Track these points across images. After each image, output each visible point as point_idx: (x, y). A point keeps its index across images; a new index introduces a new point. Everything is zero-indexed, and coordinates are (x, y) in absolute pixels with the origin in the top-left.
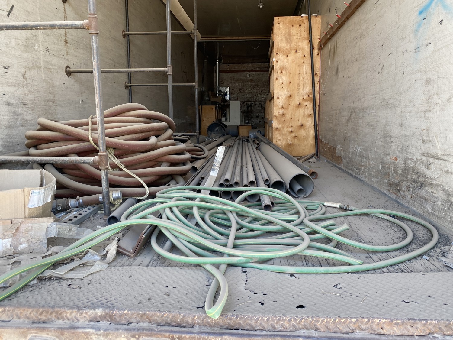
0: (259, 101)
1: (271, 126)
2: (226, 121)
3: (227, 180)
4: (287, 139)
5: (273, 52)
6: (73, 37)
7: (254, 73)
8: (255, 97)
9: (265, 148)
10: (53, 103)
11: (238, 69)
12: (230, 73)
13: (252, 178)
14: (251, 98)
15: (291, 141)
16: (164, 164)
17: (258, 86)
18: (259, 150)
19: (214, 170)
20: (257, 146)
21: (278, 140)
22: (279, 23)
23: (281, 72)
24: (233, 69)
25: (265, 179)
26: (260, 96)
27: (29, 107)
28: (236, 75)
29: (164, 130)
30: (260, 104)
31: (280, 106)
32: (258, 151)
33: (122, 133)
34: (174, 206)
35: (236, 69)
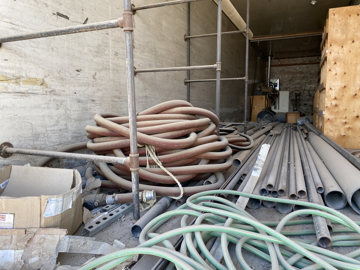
0: (307, 90)
1: (321, 116)
2: (275, 108)
3: (270, 186)
4: (340, 130)
5: (326, 44)
6: (140, 43)
7: (304, 66)
8: (304, 87)
9: (315, 139)
10: (119, 98)
11: (288, 63)
12: (280, 67)
13: (301, 187)
14: (300, 88)
15: (345, 133)
16: (203, 161)
17: (307, 77)
18: (308, 140)
19: (256, 170)
20: (305, 136)
21: (329, 131)
22: (334, 15)
23: (335, 63)
24: (284, 64)
25: (318, 187)
26: (309, 86)
27: (97, 103)
28: (286, 69)
29: (206, 125)
30: (309, 93)
31: (333, 96)
32: (307, 142)
33: (162, 130)
34: (197, 231)
35: (286, 64)
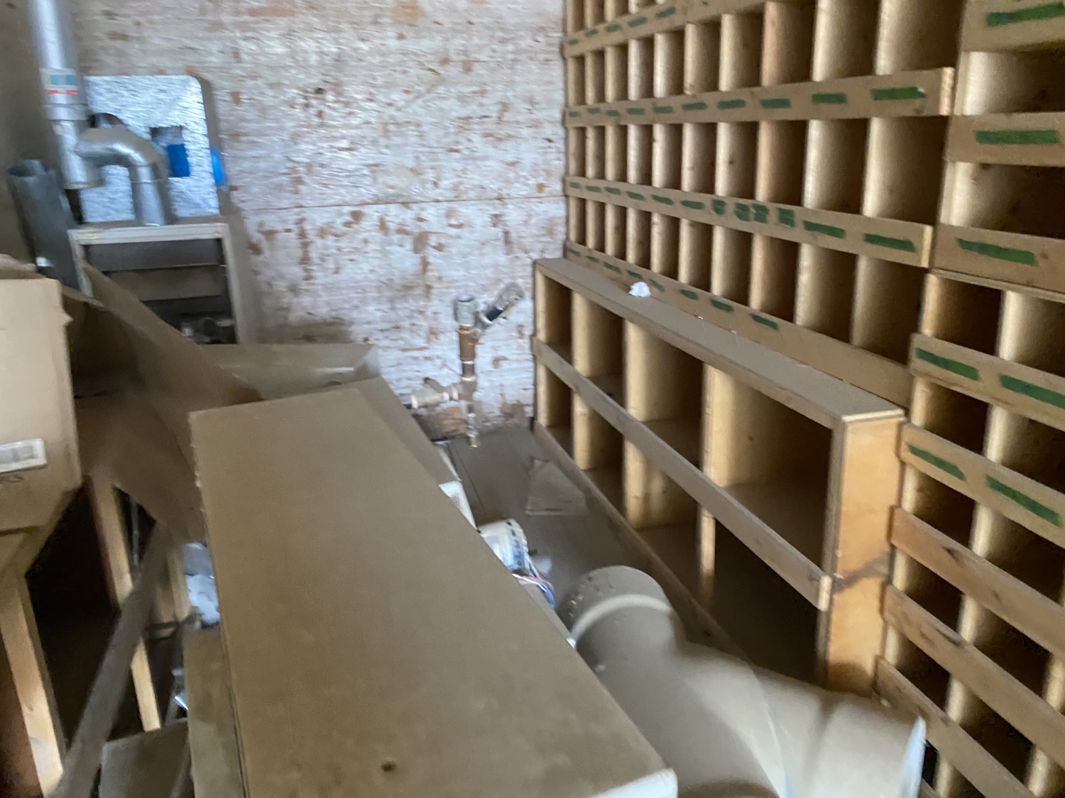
0: (483, 196)
8: (452, 164)
14: (415, 172)
17: (467, 67)
30: (496, 219)
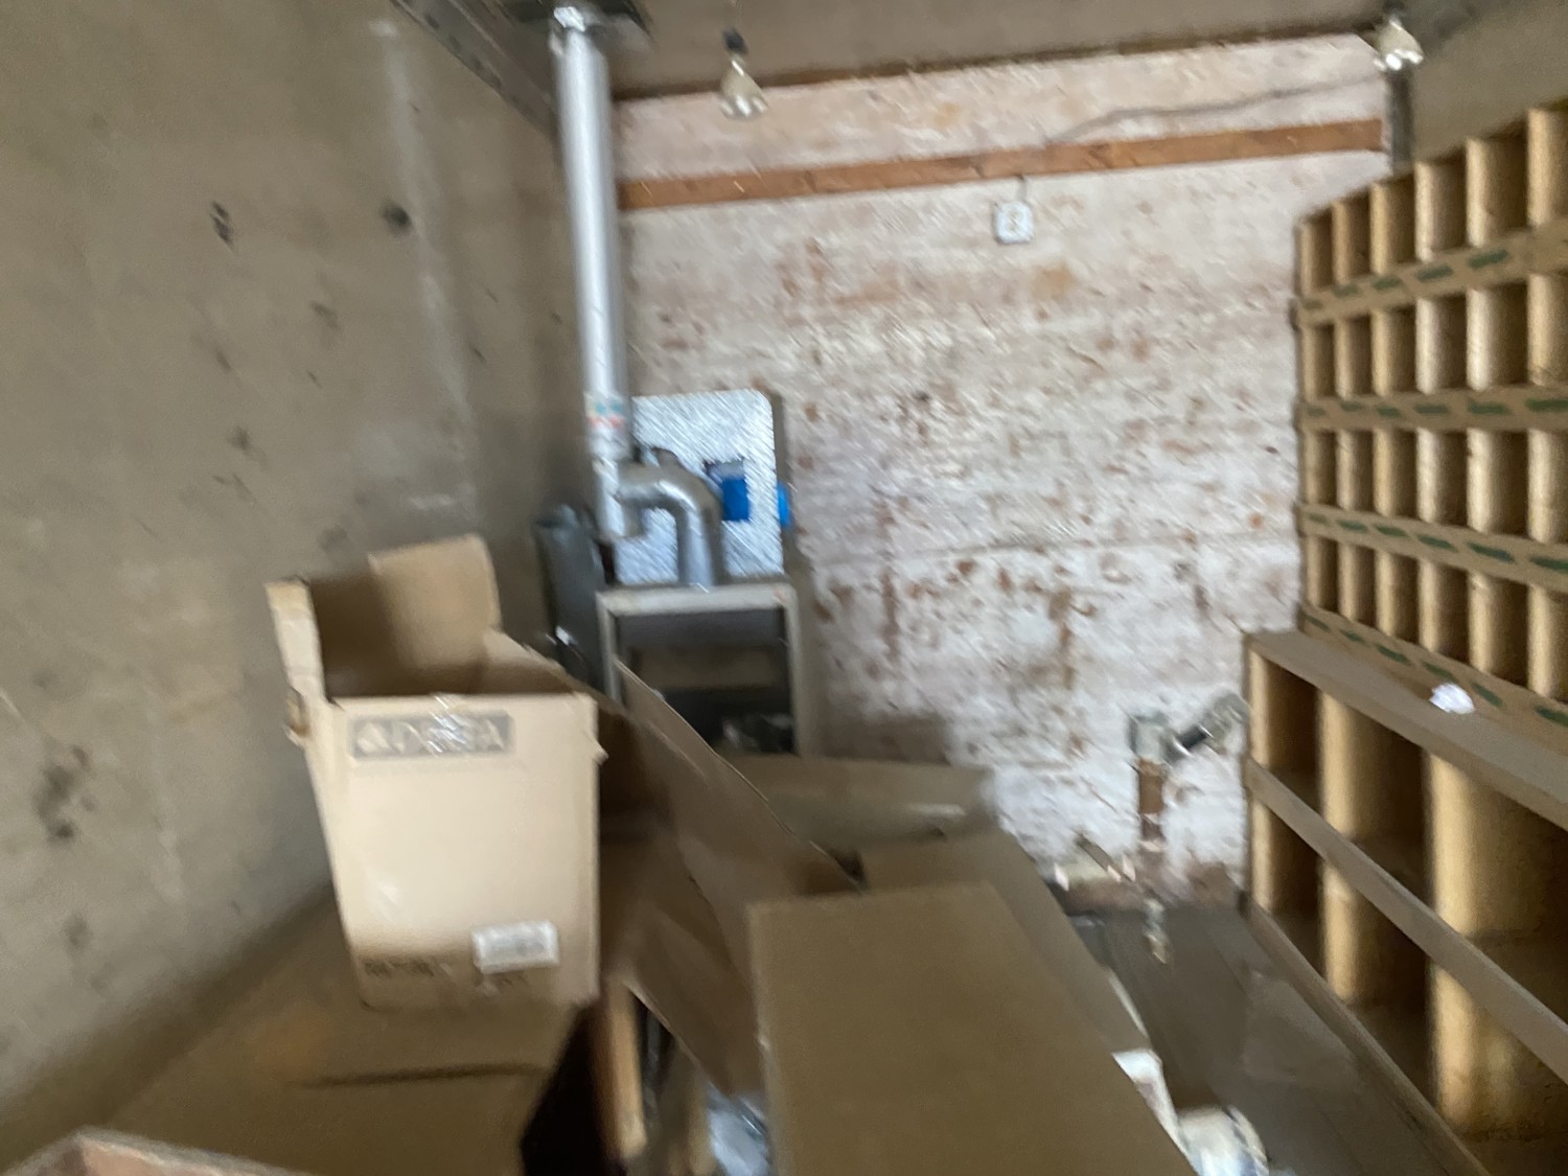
7: (1087, 186)
11: (874, 153)
12: (768, 209)
14: (1055, 503)
24: (810, 158)
35: (847, 156)
